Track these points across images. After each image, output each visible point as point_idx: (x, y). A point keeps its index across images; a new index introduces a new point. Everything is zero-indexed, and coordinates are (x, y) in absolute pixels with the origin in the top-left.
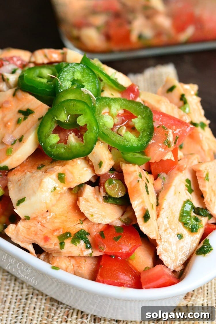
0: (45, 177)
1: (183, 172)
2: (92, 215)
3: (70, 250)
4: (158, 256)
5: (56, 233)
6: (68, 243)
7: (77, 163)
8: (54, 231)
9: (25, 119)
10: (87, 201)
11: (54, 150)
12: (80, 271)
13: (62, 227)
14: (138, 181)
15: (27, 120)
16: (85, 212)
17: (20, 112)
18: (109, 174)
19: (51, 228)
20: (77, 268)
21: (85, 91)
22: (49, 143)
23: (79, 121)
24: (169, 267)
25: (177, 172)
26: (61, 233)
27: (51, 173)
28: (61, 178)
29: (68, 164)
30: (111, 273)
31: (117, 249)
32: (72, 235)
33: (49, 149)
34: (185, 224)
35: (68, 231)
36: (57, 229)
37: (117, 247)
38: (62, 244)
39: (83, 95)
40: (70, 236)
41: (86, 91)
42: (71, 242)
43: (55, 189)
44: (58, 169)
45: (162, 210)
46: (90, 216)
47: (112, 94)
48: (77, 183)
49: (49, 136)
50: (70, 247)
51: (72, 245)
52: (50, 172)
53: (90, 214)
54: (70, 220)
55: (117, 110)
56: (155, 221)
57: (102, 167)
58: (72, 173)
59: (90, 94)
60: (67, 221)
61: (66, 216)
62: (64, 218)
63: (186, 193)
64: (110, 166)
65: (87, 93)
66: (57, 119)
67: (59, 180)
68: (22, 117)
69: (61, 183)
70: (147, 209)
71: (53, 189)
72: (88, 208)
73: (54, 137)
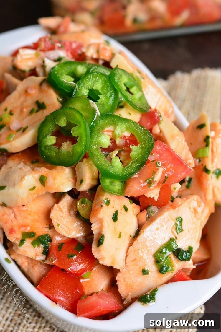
0: (29, 174)
1: (177, 209)
3: (27, 250)
4: (116, 281)
5: (23, 229)
6: (28, 242)
7: (65, 171)
8: (22, 226)
9: (37, 111)
10: (60, 209)
11: (47, 151)
12: (32, 272)
13: (31, 225)
15: (38, 113)
16: (54, 219)
17: (37, 103)
18: (88, 193)
19: (21, 222)
20: (31, 267)
22: (44, 143)
23: (73, 132)
25: (169, 207)
26: (27, 231)
28: (42, 180)
29: (55, 169)
30: (51, 286)
31: (65, 266)
32: (36, 237)
33: (43, 149)
35: (34, 232)
36: (25, 226)
37: (66, 264)
38: (22, 241)
39: (89, 107)
40: (33, 236)
41: (93, 104)
42: (31, 243)
43: (34, 188)
44: (44, 171)
45: (136, 240)
46: (57, 225)
47: (129, 113)
48: (55, 190)
49: (46, 136)
50: (29, 247)
51: (31, 245)
52: (36, 171)
53: (58, 224)
54: (42, 221)
55: (122, 131)
56: (116, 249)
57: (81, 185)
58: (54, 179)
59: (95, 108)
60: (38, 221)
61: (40, 216)
62: (36, 217)
63: (172, 232)
64: (91, 185)
65: (92, 106)
66: (56, 123)
67: (40, 181)
68: (36, 108)
69: (41, 185)
70: (103, 235)
71: (32, 187)
72: (58, 217)
73: (50, 140)
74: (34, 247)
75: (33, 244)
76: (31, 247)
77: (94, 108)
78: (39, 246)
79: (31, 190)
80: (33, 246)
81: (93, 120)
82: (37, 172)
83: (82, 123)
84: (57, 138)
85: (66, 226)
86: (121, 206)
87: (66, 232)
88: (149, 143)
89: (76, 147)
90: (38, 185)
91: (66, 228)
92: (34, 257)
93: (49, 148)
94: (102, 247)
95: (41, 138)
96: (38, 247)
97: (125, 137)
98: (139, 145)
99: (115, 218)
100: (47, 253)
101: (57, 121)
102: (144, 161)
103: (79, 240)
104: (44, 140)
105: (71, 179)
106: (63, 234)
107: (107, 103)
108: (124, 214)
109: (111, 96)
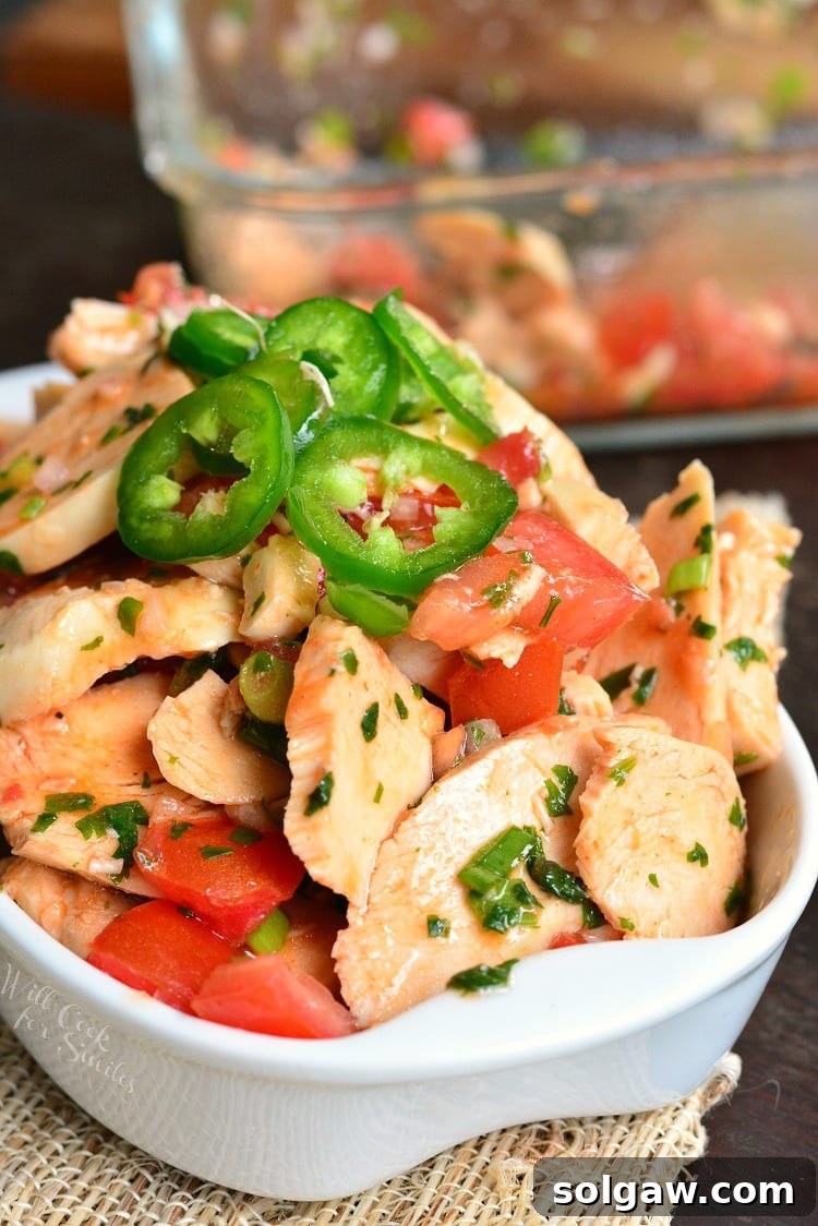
1: (558, 736)
2: (173, 760)
3: (59, 842)
5: (50, 786)
6: (65, 822)
7: (204, 593)
8: (49, 777)
9: (127, 430)
10: (184, 712)
13: (80, 776)
14: (333, 672)
15: (129, 434)
16: (160, 742)
17: (129, 412)
18: (278, 645)
19: (45, 768)
21: (308, 371)
22: (140, 502)
23: (238, 446)
24: (352, 1009)
27: (107, 594)
28: (127, 615)
29: (175, 586)
32: (94, 810)
34: (474, 894)
35: (87, 792)
36: (61, 777)
38: (46, 819)
39: (298, 380)
40: (85, 806)
41: (312, 371)
42: (77, 824)
43: (98, 641)
44: (133, 588)
46: (168, 758)
48: (171, 646)
49: (149, 479)
50: (66, 835)
51: (75, 831)
53: (170, 754)
54: (119, 764)
55: (408, 472)
56: (364, 839)
57: (257, 613)
58: (169, 611)
59: (318, 381)
60: (107, 766)
61: (112, 752)
62: (102, 754)
63: (534, 807)
64: (290, 619)
65: (309, 378)
66: (184, 431)
67: (119, 617)
68: (124, 425)
69: (123, 632)
70: (330, 773)
71: (91, 639)
72: (174, 734)
73: (160, 488)
74: (87, 837)
75: (83, 827)
76: (76, 836)
77: (313, 382)
78: (102, 832)
79: (87, 648)
80: (81, 835)
81: (310, 418)
82: (112, 592)
83: (270, 415)
84: (183, 488)
85: (200, 765)
86: (387, 693)
87: (197, 781)
88: (500, 501)
89: (243, 490)
90: (112, 633)
91: (199, 770)
92: (81, 862)
93: (155, 517)
94: (322, 816)
95: (129, 489)
96: (99, 836)
97: (417, 492)
98: (465, 506)
99: (369, 726)
100: (126, 853)
101: (187, 426)
102: (479, 546)
103: (241, 814)
104: (139, 493)
105: (224, 614)
106: (186, 790)
107: (360, 388)
108: (396, 727)
109: (375, 368)
